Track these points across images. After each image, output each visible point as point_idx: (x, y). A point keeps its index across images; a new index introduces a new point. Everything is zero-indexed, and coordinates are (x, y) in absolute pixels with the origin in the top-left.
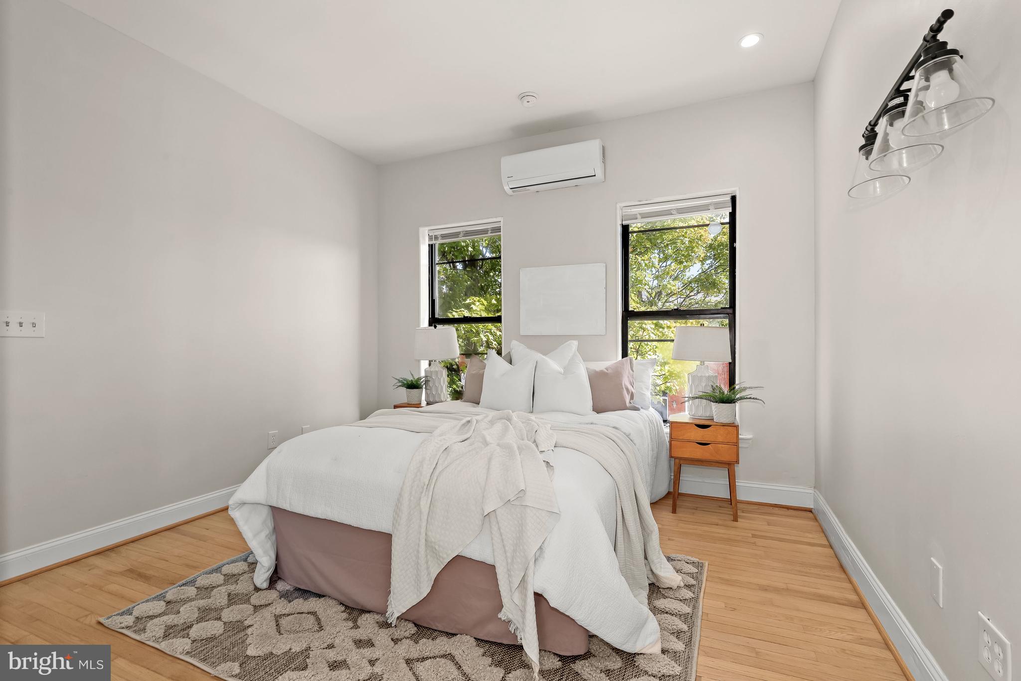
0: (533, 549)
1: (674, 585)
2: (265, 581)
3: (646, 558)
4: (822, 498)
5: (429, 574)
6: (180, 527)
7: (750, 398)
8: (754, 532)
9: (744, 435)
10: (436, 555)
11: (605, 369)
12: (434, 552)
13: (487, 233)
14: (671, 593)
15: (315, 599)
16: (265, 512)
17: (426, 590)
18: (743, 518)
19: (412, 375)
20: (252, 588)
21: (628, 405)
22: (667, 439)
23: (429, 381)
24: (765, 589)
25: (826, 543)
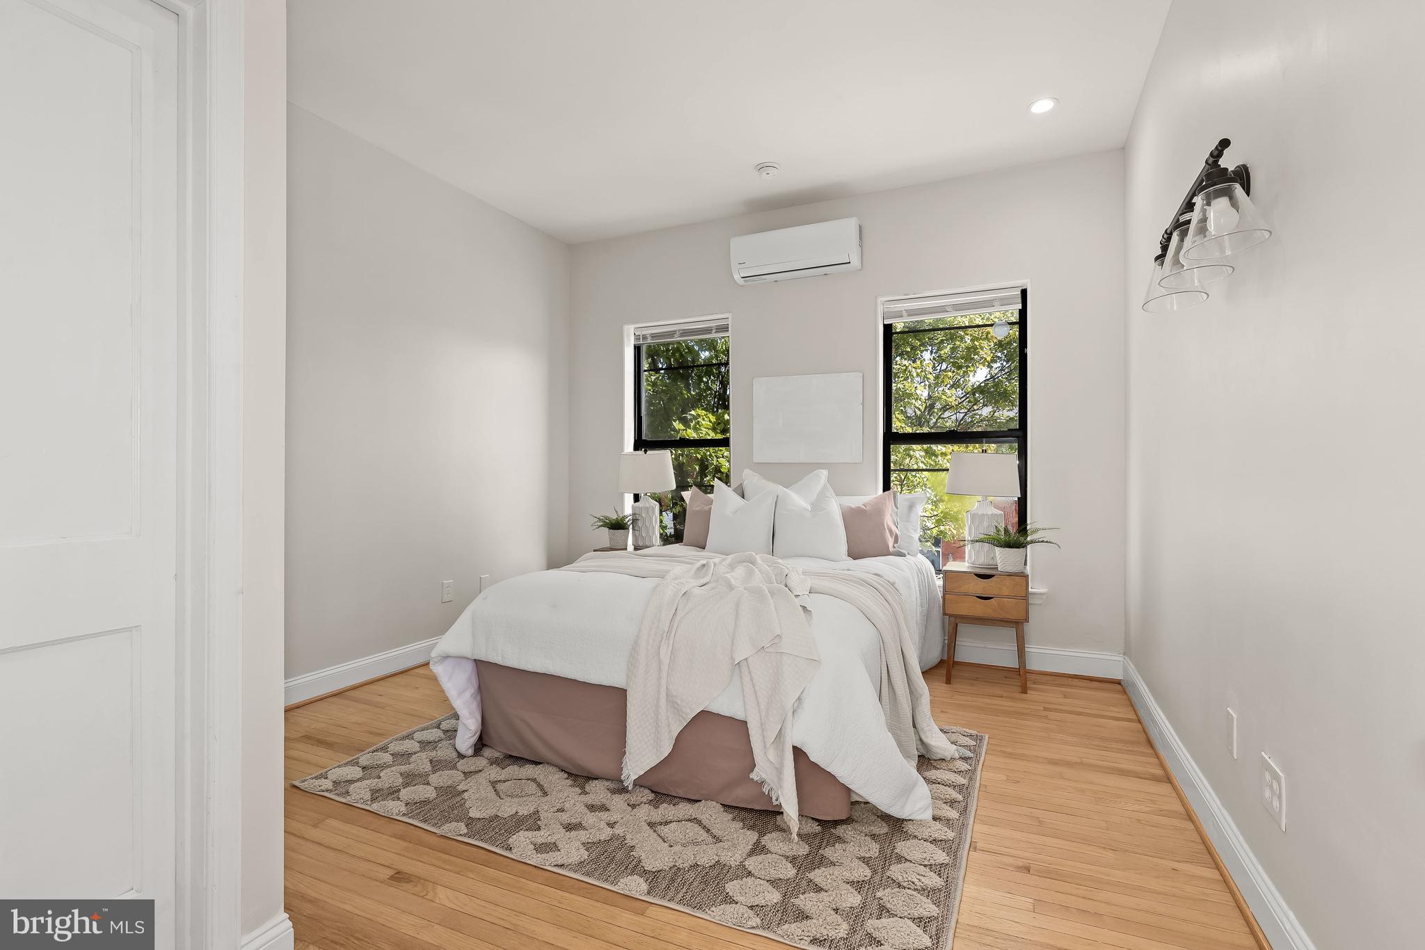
0: (790, 701)
1: (948, 755)
2: (471, 747)
3: (914, 726)
4: (1131, 665)
5: (670, 732)
6: (347, 693)
7: (1043, 541)
8: (1046, 706)
9: (1035, 587)
10: (678, 710)
11: (863, 505)
12: (675, 708)
13: (710, 333)
14: (944, 764)
15: (531, 766)
16: (469, 668)
17: (667, 750)
18: (1035, 689)
19: (617, 512)
20: (454, 755)
21: (891, 549)
22: (940, 595)
23: (638, 520)
24: (1054, 762)
25: (1134, 717)
